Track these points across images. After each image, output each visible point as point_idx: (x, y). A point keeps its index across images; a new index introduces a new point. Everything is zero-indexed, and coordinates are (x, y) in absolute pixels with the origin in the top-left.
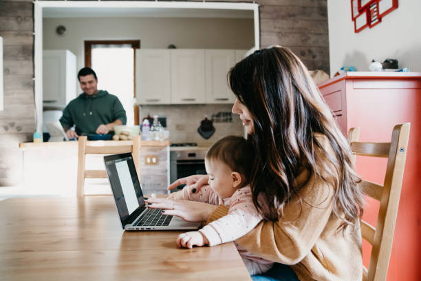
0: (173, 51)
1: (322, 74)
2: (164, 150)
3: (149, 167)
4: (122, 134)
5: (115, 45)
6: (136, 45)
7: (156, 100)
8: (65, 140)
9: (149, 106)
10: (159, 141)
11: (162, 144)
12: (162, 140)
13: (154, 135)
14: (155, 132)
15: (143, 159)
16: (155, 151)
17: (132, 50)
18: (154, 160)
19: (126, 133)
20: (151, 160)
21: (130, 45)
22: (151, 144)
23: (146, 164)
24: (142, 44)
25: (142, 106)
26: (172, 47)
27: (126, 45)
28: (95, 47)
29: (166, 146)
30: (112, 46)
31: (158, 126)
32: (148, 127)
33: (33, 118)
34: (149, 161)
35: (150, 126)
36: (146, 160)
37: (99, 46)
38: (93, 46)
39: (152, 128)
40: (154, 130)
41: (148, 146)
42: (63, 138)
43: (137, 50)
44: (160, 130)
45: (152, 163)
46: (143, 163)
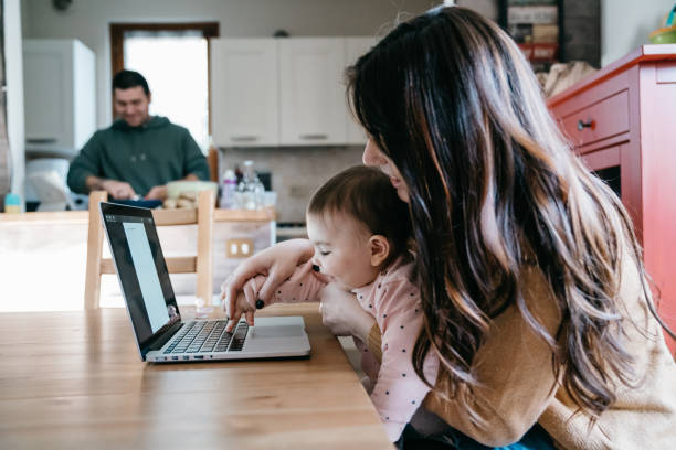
0: (283, 41)
1: (585, 69)
2: (263, 229)
3: (234, 262)
4: (182, 197)
5: (171, 33)
6: (210, 31)
7: (251, 139)
8: (68, 208)
9: (237, 150)
10: (255, 211)
11: (261, 216)
12: (260, 208)
13: (245, 201)
14: (247, 194)
15: (223, 246)
16: (247, 230)
17: (204, 42)
18: (245, 248)
19: (188, 195)
20: (239, 248)
21: (199, 33)
22: (239, 216)
23: (230, 256)
24: (223, 29)
25: (223, 150)
26: (282, 34)
27: (190, 33)
28: (131, 36)
29: (267, 221)
30: (164, 33)
31: (252, 181)
32: (232, 186)
33: (4, 166)
34: (234, 249)
35: (238, 182)
36: (229, 249)
37: (140, 33)
38: (126, 34)
39: (242, 186)
40: (245, 190)
41: (232, 221)
42: (64, 205)
43: (214, 41)
44: (257, 190)
45: (240, 255)
46: (224, 254)
